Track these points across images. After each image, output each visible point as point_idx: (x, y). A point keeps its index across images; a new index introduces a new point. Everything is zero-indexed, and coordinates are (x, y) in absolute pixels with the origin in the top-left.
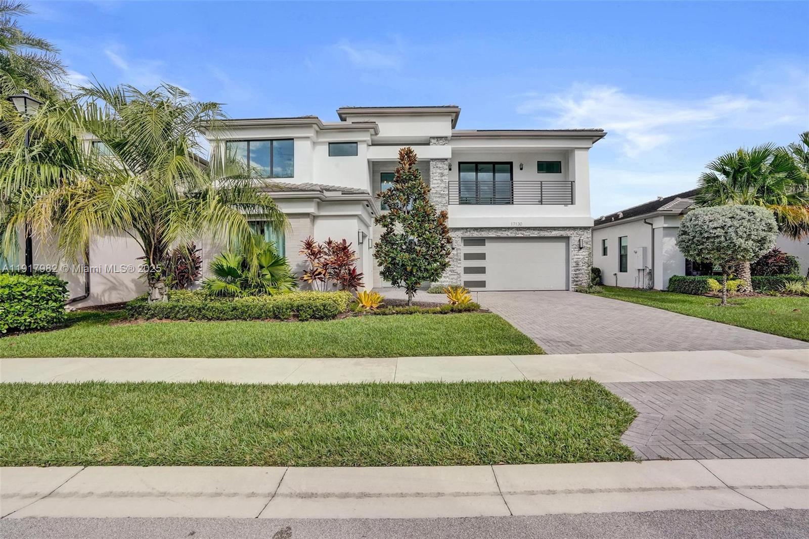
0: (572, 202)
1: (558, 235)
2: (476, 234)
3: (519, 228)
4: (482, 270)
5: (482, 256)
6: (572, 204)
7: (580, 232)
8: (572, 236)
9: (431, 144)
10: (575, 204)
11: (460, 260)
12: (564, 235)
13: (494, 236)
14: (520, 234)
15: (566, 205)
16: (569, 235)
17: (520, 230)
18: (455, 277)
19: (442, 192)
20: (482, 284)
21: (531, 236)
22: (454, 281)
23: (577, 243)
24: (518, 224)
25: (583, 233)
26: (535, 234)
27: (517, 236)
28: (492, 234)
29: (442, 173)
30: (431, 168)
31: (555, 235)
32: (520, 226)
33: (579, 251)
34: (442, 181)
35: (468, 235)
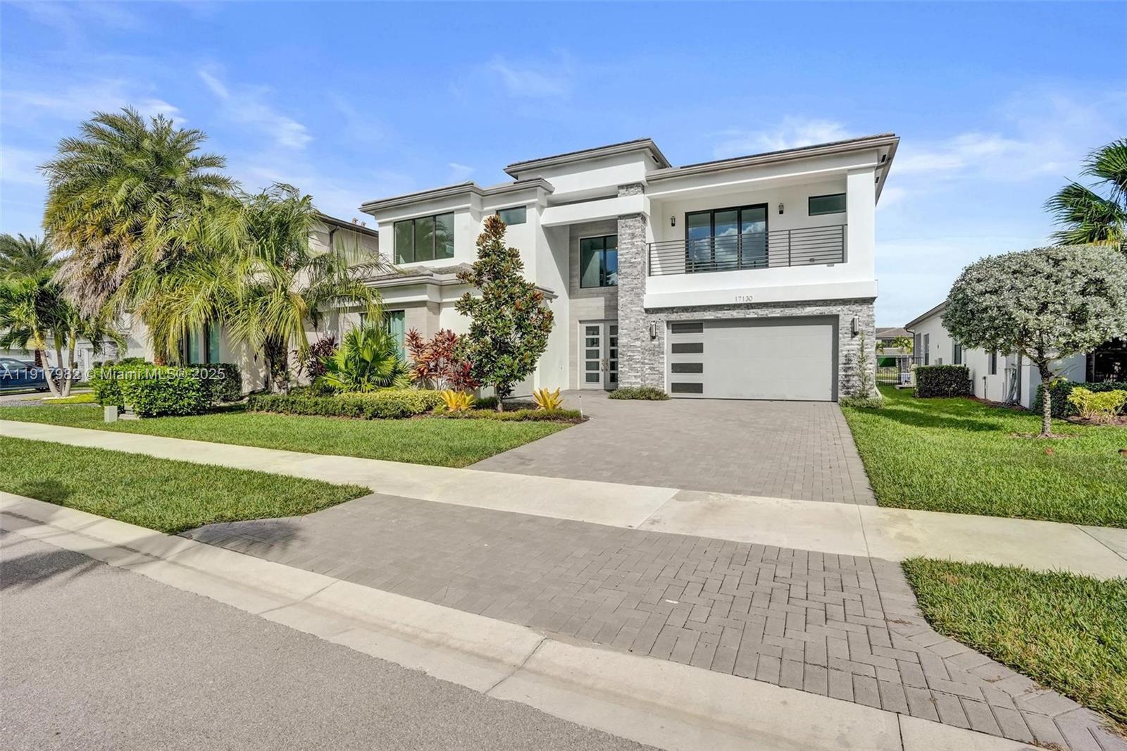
0: (843, 258)
1: (815, 313)
2: (685, 316)
3: (751, 304)
4: (698, 368)
5: (697, 348)
6: (843, 262)
7: (855, 307)
8: (840, 313)
9: (619, 195)
10: (847, 262)
11: (663, 353)
12: (826, 313)
13: (713, 318)
14: (752, 314)
15: (831, 264)
16: (835, 312)
17: (752, 308)
18: (656, 377)
19: (633, 260)
20: (697, 388)
21: (769, 316)
22: (655, 383)
23: (848, 325)
24: (746, 299)
25: (860, 308)
26: (777, 313)
27: (747, 316)
28: (709, 316)
29: (633, 234)
30: (619, 227)
31: (811, 314)
32: (749, 302)
33: (852, 337)
34: (633, 244)
35: (674, 317)
